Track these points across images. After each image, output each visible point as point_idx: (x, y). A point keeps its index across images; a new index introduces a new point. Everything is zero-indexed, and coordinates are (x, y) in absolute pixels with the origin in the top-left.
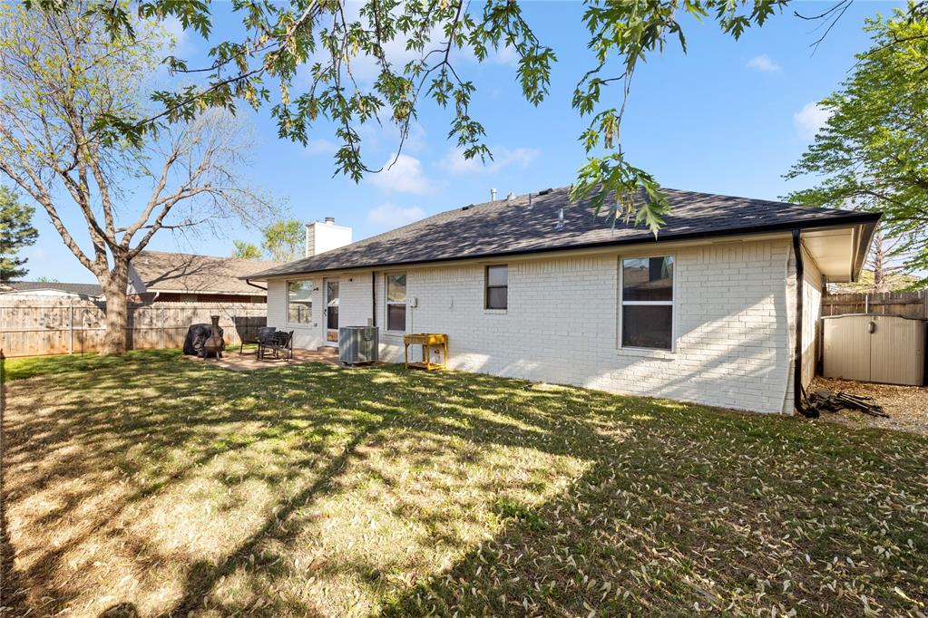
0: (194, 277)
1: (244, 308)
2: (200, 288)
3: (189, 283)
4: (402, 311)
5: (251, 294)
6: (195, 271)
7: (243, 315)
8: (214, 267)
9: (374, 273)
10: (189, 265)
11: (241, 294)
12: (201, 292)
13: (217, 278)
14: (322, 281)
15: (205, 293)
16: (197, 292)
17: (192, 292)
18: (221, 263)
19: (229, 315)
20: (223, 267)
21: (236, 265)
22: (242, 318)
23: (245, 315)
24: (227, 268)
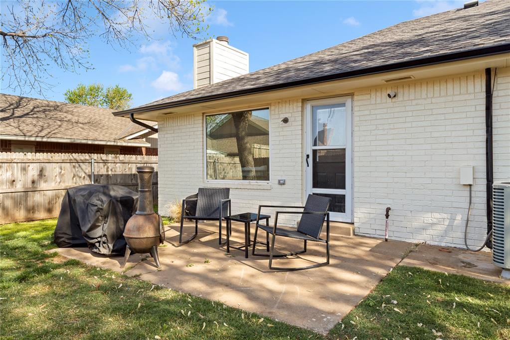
0: (28, 120)
1: (105, 162)
2: (43, 134)
3: (23, 127)
5: (109, 143)
6: (27, 114)
7: (103, 171)
8: (50, 111)
10: (17, 107)
11: (96, 143)
12: (45, 140)
13: (59, 123)
14: (300, 104)
15: (49, 140)
16: (39, 139)
17: (33, 139)
18: (56, 108)
19: (85, 173)
20: (60, 111)
21: (74, 110)
22: (102, 176)
23: (105, 173)
24: (66, 112)
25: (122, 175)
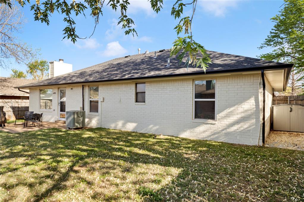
1: (17, 102)
4: (96, 104)
9: (83, 86)
11: (15, 95)
13: (3, 87)
14: (57, 89)
19: (9, 106)
20: (6, 82)
21: (13, 81)
22: (16, 107)
23: (17, 106)
24: (8, 82)
25: (24, 107)
